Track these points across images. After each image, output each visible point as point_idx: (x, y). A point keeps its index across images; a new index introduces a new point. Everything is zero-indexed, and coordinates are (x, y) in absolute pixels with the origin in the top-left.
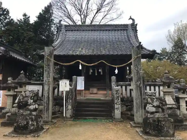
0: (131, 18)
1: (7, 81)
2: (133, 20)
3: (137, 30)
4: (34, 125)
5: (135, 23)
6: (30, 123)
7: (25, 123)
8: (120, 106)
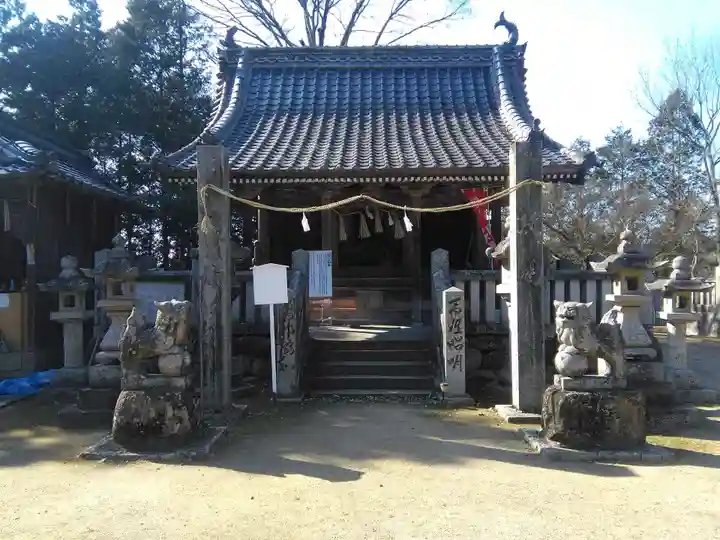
0: (502, 22)
1: (60, 269)
2: (512, 28)
3: (525, 70)
4: (181, 420)
5: (520, 43)
6: (170, 412)
7: (153, 415)
8: (463, 352)
